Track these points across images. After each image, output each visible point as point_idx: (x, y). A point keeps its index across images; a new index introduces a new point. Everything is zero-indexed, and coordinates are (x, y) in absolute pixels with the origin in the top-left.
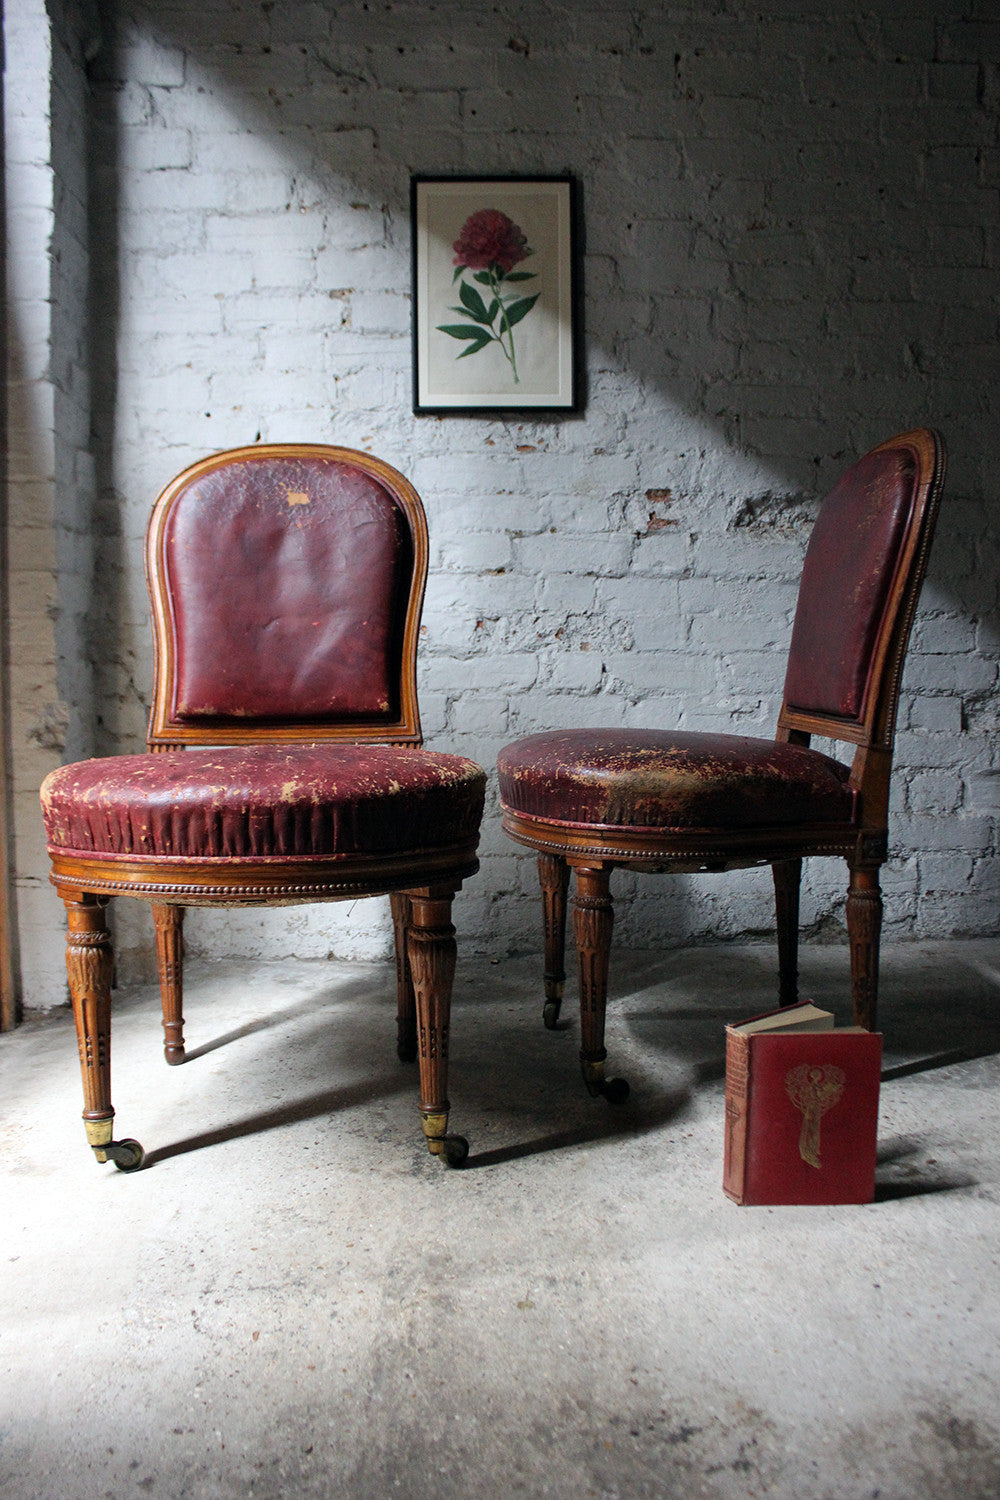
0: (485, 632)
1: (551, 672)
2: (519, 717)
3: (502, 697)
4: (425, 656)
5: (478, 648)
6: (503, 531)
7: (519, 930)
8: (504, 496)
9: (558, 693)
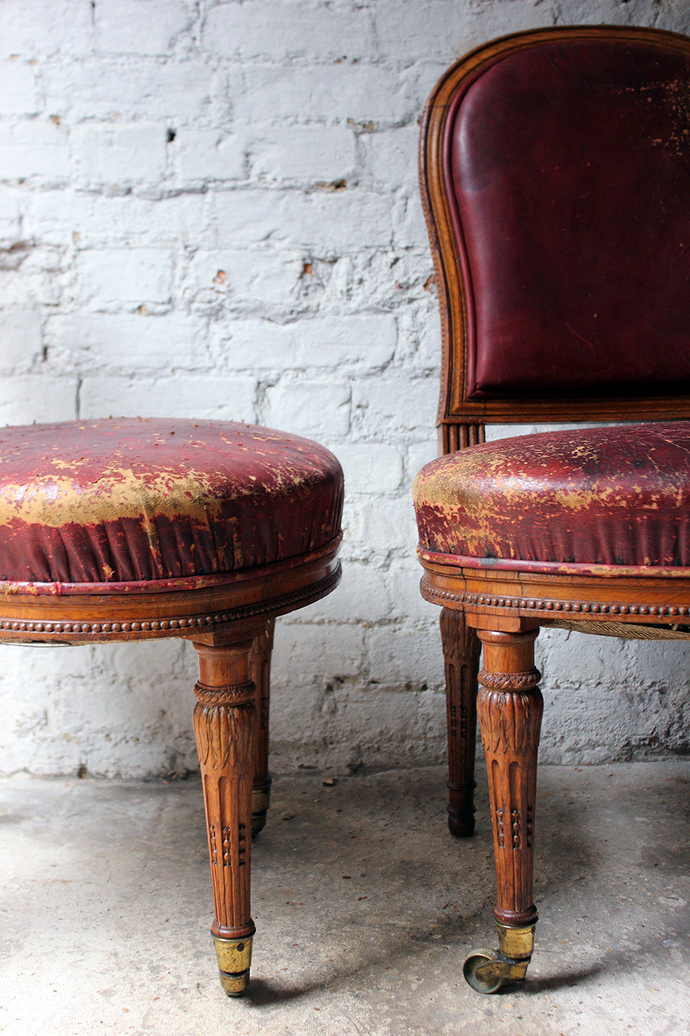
0: (315, 281)
1: (416, 343)
2: (368, 412)
3: (340, 381)
4: (223, 317)
5: (305, 305)
6: (343, 122)
7: (368, 735)
8: (345, 65)
9: (427, 376)
